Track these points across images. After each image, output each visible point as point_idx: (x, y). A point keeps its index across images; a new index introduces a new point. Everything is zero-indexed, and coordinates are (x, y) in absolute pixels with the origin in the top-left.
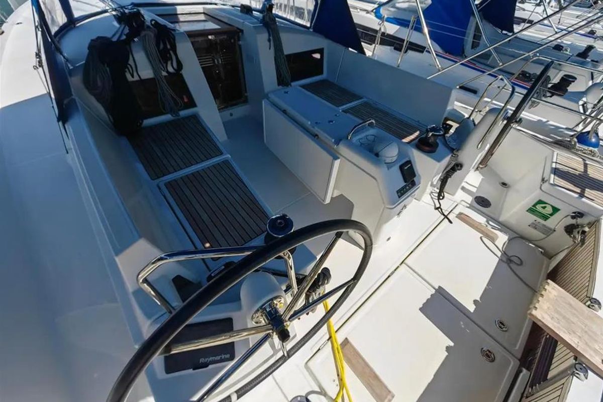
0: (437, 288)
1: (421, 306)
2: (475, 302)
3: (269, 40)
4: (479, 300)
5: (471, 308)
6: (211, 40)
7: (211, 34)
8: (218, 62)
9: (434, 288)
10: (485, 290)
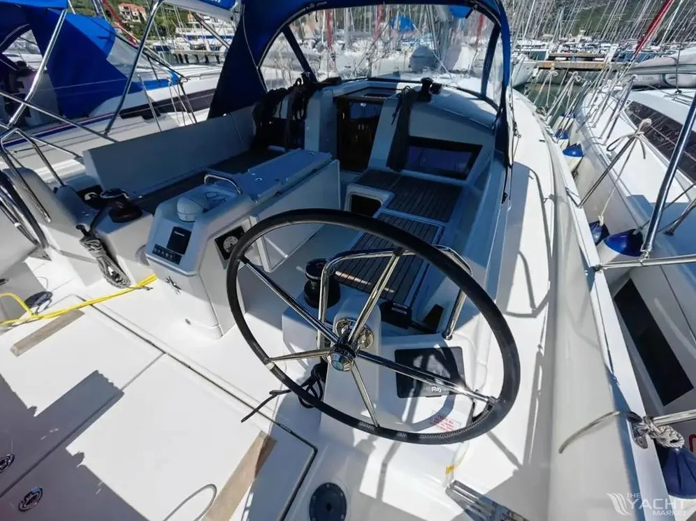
0: (123, 391)
1: (100, 372)
2: (80, 456)
3: (394, 115)
4: (82, 463)
5: (72, 449)
6: (362, 107)
7: (364, 102)
8: (361, 127)
9: (123, 389)
10: (97, 479)
